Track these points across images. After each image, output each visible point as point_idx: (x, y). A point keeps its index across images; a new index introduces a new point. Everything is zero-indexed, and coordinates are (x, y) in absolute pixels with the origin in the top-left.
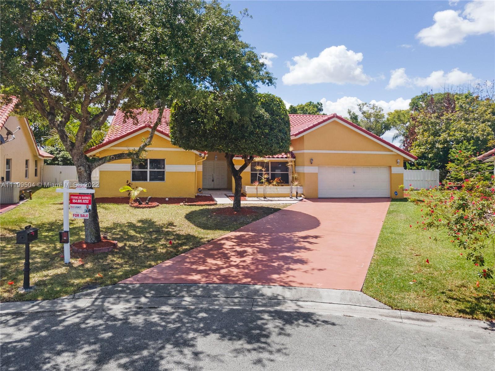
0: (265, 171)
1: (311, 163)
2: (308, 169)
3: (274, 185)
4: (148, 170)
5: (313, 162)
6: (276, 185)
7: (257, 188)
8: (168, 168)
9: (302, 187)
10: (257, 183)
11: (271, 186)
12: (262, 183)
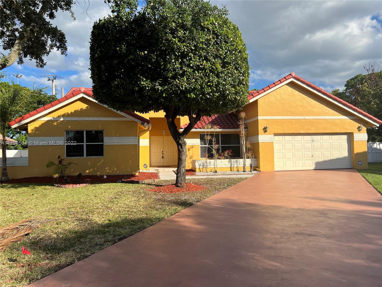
2: (262, 138)
4: (85, 144)
5: (268, 130)
7: (207, 162)
8: (107, 141)
9: (256, 159)
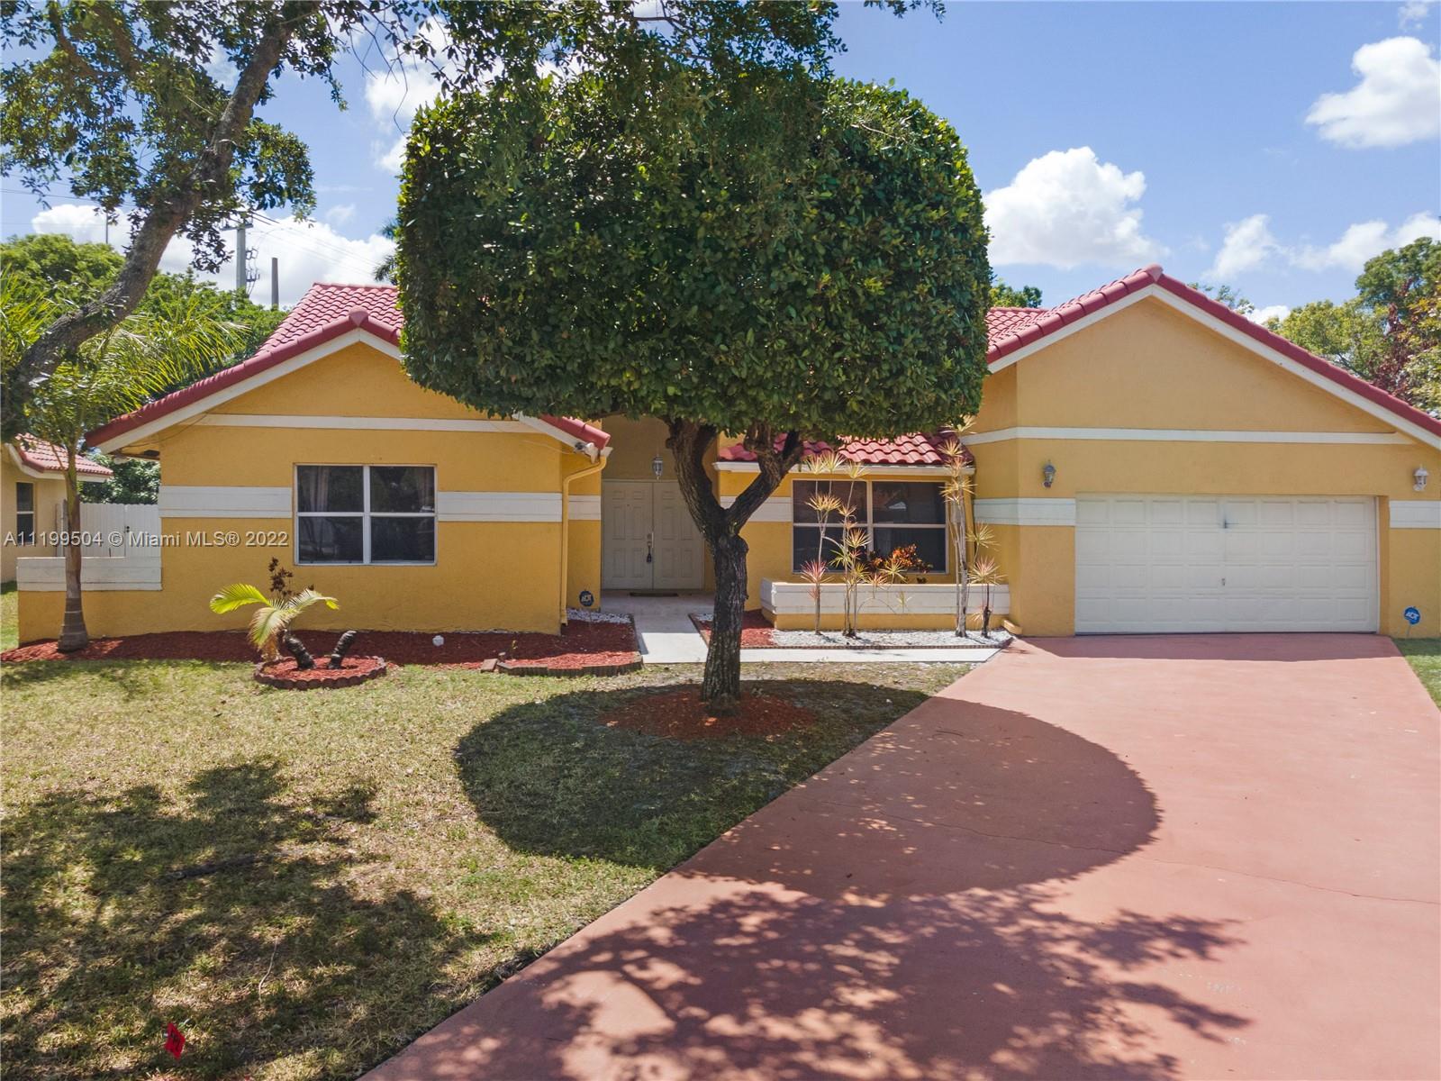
0: (851, 520)
1: (1048, 485)
2: (1033, 511)
3: (890, 579)
4: (367, 515)
5: (1058, 479)
6: (896, 580)
7: (818, 593)
8: (449, 507)
9: (1004, 588)
10: (817, 572)
11: (876, 583)
12: (841, 567)
